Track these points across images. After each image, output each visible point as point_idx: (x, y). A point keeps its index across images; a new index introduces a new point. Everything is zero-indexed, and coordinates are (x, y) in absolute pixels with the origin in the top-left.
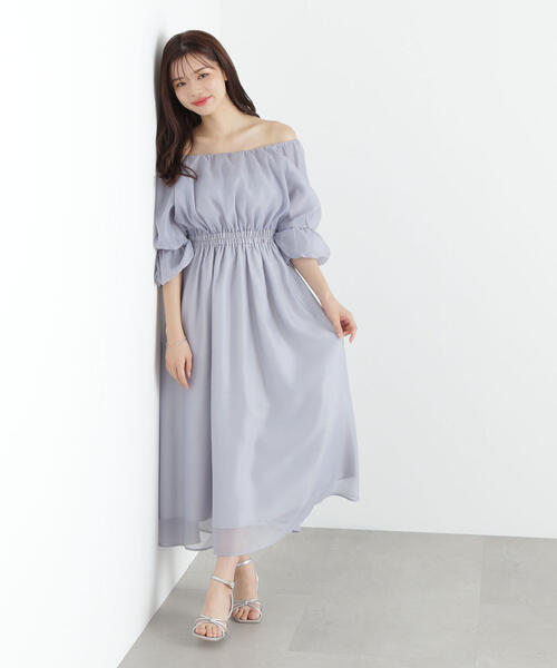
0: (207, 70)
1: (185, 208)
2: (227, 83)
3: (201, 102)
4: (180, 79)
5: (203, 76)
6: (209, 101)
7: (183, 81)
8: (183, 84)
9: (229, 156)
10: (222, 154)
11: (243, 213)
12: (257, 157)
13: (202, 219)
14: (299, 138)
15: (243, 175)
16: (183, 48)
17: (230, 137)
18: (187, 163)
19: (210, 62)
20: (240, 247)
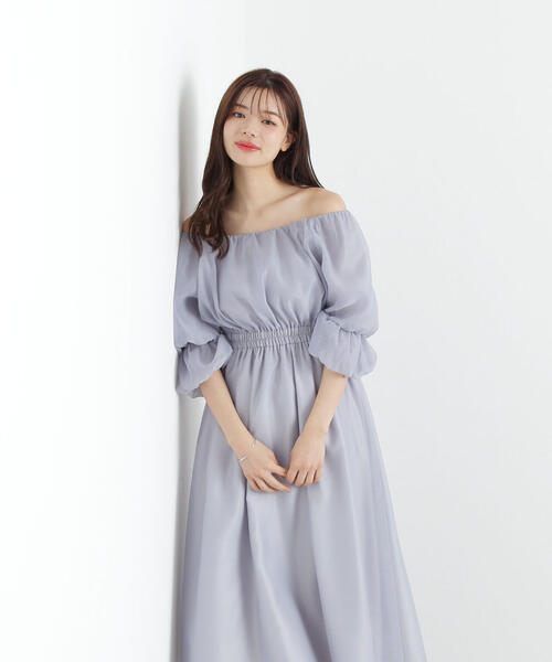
1: (208, 305)
9: (258, 236)
10: (250, 235)
11: (278, 308)
12: (289, 233)
13: (228, 316)
14: (348, 209)
15: (274, 260)
17: (260, 213)
20: (283, 348)
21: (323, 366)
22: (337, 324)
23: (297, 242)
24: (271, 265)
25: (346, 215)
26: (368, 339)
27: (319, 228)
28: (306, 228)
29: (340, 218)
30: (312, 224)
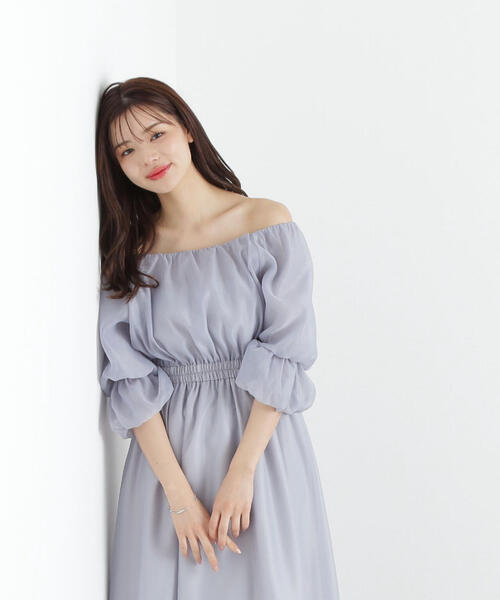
0: (162, 127)
2: (192, 146)
3: (158, 173)
4: (125, 143)
5: (157, 135)
6: (169, 172)
7: (130, 146)
8: (130, 151)
9: (196, 254)
10: (187, 253)
12: (231, 252)
13: (163, 346)
14: (294, 221)
15: (215, 281)
16: (125, 100)
17: (197, 228)
18: (142, 268)
19: (165, 116)
21: (252, 398)
22: (270, 351)
23: (241, 260)
24: (212, 288)
25: (293, 227)
26: (307, 372)
27: (263, 242)
28: (250, 243)
29: (285, 229)
30: (256, 237)
